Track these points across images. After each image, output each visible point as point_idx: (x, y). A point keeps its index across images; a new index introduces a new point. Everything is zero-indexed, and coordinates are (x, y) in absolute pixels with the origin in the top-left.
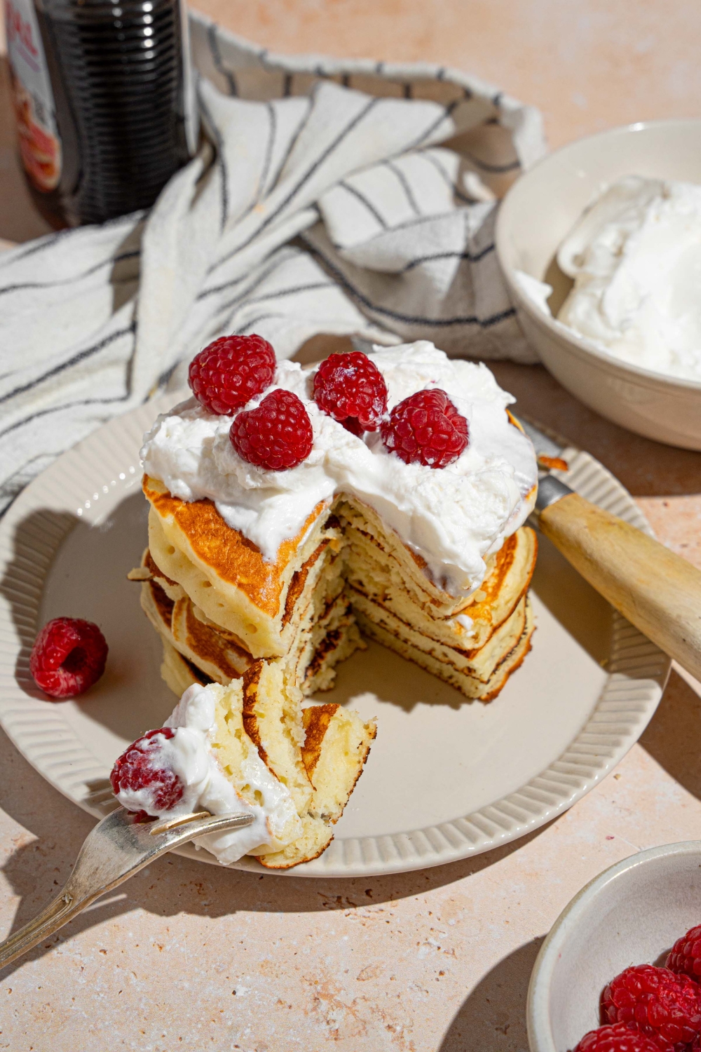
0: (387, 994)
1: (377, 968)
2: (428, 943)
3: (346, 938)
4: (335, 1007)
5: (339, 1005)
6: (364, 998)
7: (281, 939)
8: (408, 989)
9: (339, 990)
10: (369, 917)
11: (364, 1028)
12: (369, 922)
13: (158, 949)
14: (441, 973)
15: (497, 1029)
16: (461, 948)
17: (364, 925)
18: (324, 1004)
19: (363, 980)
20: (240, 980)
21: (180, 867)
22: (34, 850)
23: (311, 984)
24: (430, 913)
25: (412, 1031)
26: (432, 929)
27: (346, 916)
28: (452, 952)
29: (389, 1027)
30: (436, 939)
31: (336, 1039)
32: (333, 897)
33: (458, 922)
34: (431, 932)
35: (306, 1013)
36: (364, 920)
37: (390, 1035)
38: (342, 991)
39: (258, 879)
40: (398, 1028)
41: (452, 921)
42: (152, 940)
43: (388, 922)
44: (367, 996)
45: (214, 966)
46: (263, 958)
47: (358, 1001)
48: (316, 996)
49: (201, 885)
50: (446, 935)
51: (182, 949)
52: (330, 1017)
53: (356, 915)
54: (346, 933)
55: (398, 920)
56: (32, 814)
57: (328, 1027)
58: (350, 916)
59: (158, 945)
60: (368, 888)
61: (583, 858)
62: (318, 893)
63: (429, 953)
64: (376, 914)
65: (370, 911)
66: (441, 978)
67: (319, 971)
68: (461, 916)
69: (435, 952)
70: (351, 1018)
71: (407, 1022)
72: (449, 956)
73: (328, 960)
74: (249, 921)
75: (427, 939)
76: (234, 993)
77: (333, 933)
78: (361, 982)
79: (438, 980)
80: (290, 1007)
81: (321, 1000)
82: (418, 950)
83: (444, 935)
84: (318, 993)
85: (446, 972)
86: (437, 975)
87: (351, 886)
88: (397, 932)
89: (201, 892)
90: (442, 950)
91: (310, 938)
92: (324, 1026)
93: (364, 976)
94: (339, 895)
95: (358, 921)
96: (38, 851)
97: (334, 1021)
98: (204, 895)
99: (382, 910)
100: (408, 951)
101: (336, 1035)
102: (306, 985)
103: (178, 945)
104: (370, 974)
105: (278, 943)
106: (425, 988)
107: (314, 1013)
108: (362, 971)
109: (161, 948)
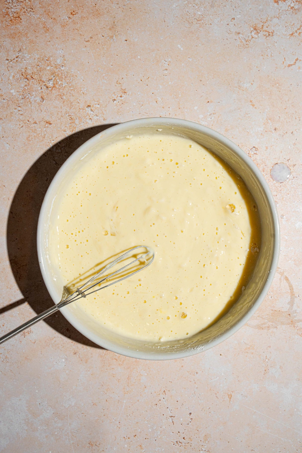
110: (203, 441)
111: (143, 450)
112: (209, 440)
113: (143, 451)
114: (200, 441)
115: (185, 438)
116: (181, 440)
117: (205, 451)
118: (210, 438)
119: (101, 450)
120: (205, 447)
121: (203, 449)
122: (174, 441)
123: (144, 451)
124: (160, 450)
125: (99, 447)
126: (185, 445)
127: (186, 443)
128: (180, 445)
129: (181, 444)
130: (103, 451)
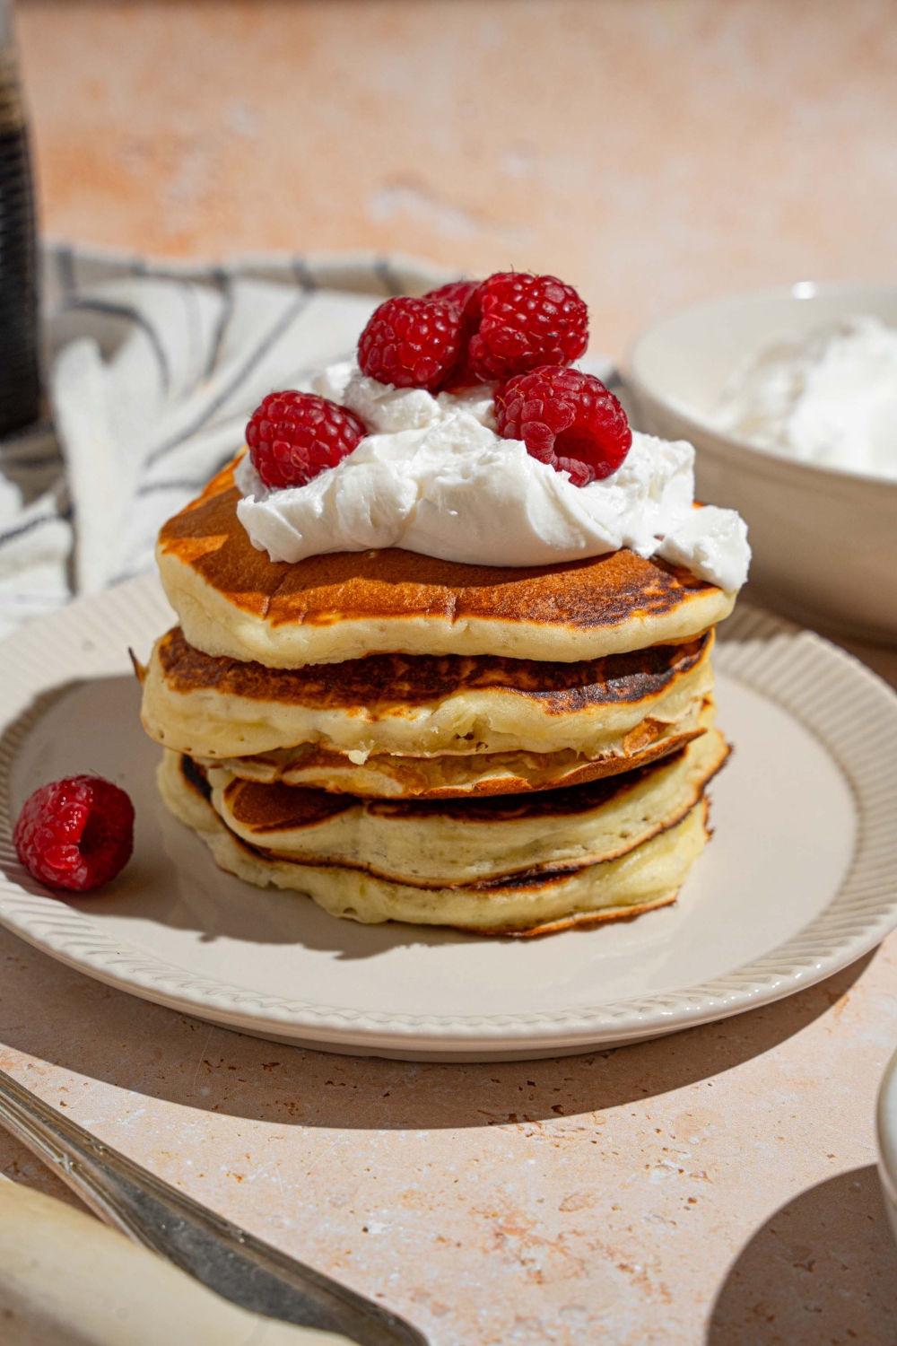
0: (611, 1227)
1: (589, 1196)
2: (663, 1166)
3: (532, 1162)
4: (530, 1244)
5: (537, 1241)
6: (574, 1232)
7: (430, 1165)
8: (643, 1221)
9: (534, 1223)
10: (563, 1137)
11: (583, 1269)
12: (563, 1143)
13: (236, 1180)
14: (691, 1200)
15: (796, 1266)
16: (716, 1170)
17: (557, 1146)
18: (513, 1241)
19: (569, 1211)
20: (372, 1214)
21: (256, 1084)
22: (26, 1068)
23: (487, 1217)
24: (658, 1131)
25: (660, 1271)
26: (664, 1149)
27: (528, 1136)
28: (702, 1175)
29: (623, 1267)
30: (673, 1160)
31: (539, 1283)
32: (504, 1115)
33: (704, 1140)
34: (665, 1153)
35: (485, 1252)
36: (557, 1140)
37: (626, 1276)
38: (539, 1225)
39: (381, 1096)
40: (638, 1268)
41: (694, 1139)
42: (224, 1168)
43: (595, 1142)
44: (579, 1230)
45: (328, 1199)
46: (406, 1188)
47: (565, 1235)
48: (498, 1230)
49: (293, 1105)
50: (689, 1156)
51: (274, 1179)
52: (524, 1255)
53: (542, 1134)
54: (531, 1157)
55: (610, 1140)
56: (17, 1028)
57: (524, 1268)
58: (534, 1136)
59: (235, 1175)
60: (556, 1104)
61: (879, 1064)
62: (479, 1111)
63: (668, 1178)
64: (573, 1133)
65: (564, 1131)
66: (691, 1206)
67: (497, 1201)
68: (707, 1133)
69: (675, 1176)
70: (559, 1257)
71: (651, 1260)
72: (699, 1180)
73: (509, 1188)
74: (376, 1145)
75: (659, 1161)
76: (365, 1230)
77: (511, 1156)
78: (566, 1213)
79: (687, 1208)
80: (459, 1245)
81: (508, 1236)
82: (649, 1173)
83: (685, 1156)
84: (501, 1227)
85: (699, 1199)
86: (685, 1203)
87: (528, 1101)
88: (611, 1154)
89: (295, 1112)
90: (686, 1173)
91: (475, 1162)
92: (517, 1266)
93: (569, 1205)
94: (512, 1112)
95: (547, 1142)
96: (31, 1069)
97: (533, 1261)
98: (300, 1115)
99: (583, 1129)
100: (634, 1175)
101: (539, 1278)
102: (479, 1218)
103: (266, 1175)
104: (578, 1203)
105: (426, 1170)
106: (670, 1219)
107: (498, 1252)
108: (566, 1200)
109: (240, 1178)
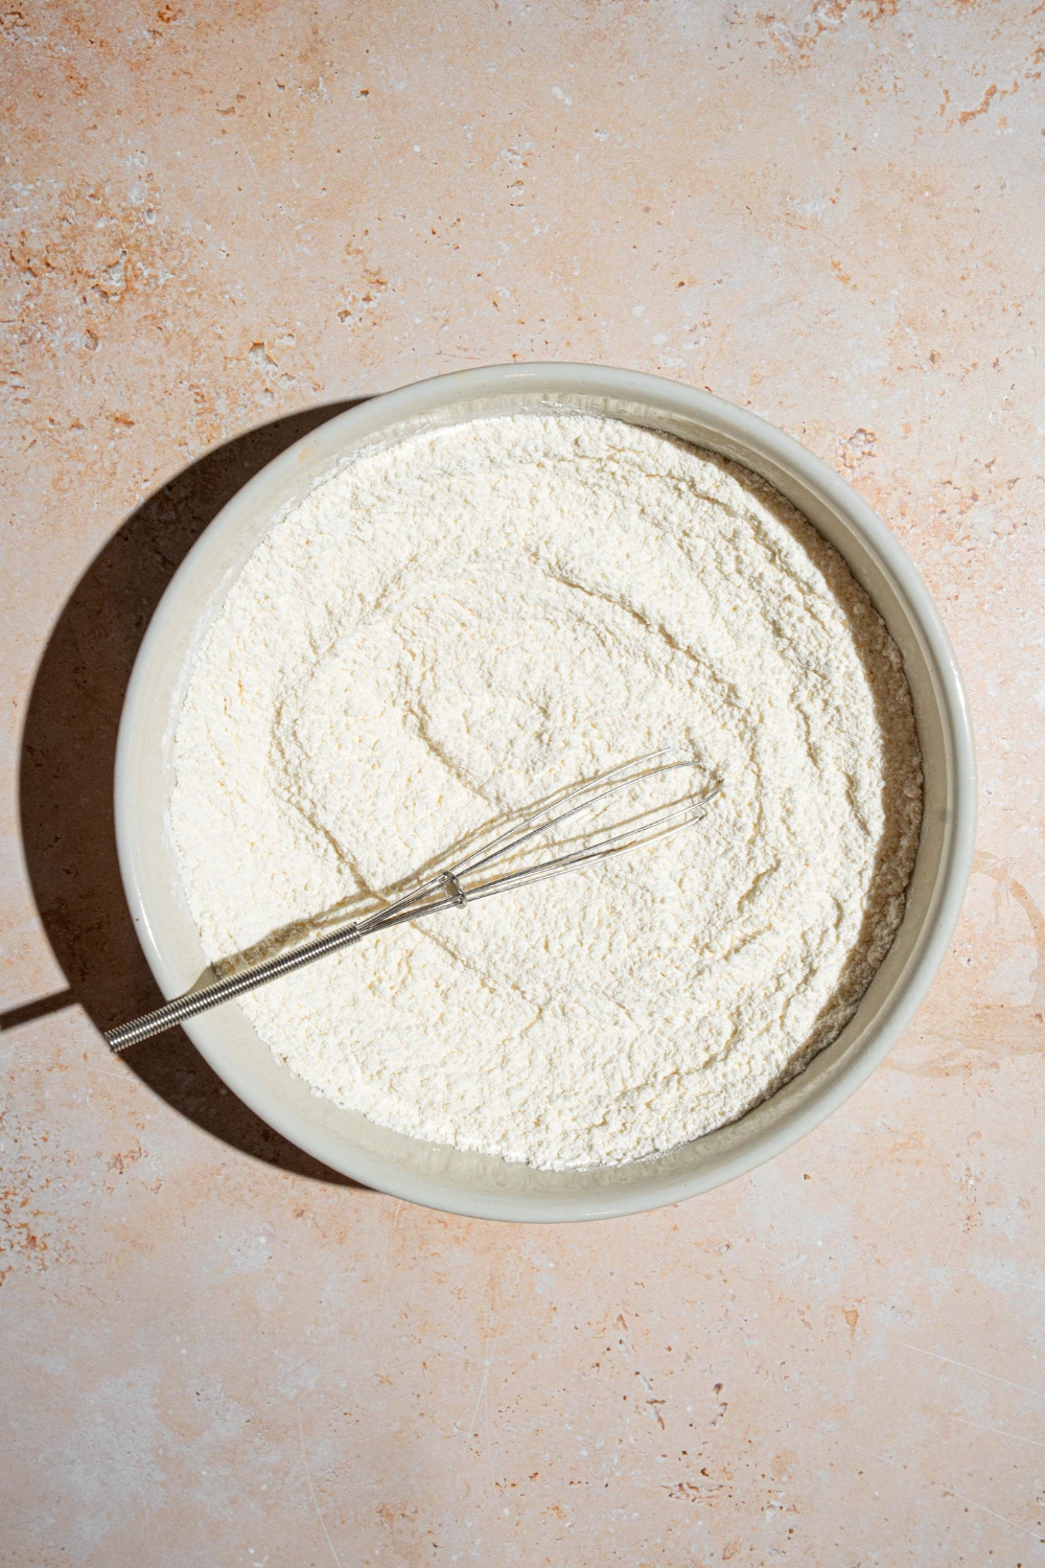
110: (772, 1475)
111: (568, 1520)
112: (790, 1471)
113: (567, 1525)
114: (761, 1477)
115: (706, 1472)
116: (693, 1479)
117: (781, 1508)
118: (793, 1464)
119: (421, 1530)
120: (781, 1495)
121: (773, 1502)
122: (670, 1485)
123: (569, 1524)
124: (625, 1518)
125: (413, 1521)
126: (710, 1494)
127: (713, 1488)
128: (692, 1497)
129: (694, 1492)
130: (429, 1532)
